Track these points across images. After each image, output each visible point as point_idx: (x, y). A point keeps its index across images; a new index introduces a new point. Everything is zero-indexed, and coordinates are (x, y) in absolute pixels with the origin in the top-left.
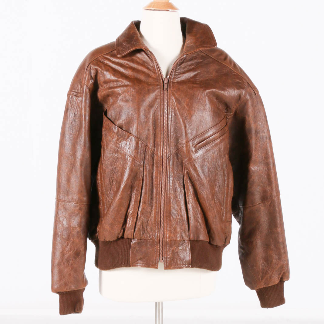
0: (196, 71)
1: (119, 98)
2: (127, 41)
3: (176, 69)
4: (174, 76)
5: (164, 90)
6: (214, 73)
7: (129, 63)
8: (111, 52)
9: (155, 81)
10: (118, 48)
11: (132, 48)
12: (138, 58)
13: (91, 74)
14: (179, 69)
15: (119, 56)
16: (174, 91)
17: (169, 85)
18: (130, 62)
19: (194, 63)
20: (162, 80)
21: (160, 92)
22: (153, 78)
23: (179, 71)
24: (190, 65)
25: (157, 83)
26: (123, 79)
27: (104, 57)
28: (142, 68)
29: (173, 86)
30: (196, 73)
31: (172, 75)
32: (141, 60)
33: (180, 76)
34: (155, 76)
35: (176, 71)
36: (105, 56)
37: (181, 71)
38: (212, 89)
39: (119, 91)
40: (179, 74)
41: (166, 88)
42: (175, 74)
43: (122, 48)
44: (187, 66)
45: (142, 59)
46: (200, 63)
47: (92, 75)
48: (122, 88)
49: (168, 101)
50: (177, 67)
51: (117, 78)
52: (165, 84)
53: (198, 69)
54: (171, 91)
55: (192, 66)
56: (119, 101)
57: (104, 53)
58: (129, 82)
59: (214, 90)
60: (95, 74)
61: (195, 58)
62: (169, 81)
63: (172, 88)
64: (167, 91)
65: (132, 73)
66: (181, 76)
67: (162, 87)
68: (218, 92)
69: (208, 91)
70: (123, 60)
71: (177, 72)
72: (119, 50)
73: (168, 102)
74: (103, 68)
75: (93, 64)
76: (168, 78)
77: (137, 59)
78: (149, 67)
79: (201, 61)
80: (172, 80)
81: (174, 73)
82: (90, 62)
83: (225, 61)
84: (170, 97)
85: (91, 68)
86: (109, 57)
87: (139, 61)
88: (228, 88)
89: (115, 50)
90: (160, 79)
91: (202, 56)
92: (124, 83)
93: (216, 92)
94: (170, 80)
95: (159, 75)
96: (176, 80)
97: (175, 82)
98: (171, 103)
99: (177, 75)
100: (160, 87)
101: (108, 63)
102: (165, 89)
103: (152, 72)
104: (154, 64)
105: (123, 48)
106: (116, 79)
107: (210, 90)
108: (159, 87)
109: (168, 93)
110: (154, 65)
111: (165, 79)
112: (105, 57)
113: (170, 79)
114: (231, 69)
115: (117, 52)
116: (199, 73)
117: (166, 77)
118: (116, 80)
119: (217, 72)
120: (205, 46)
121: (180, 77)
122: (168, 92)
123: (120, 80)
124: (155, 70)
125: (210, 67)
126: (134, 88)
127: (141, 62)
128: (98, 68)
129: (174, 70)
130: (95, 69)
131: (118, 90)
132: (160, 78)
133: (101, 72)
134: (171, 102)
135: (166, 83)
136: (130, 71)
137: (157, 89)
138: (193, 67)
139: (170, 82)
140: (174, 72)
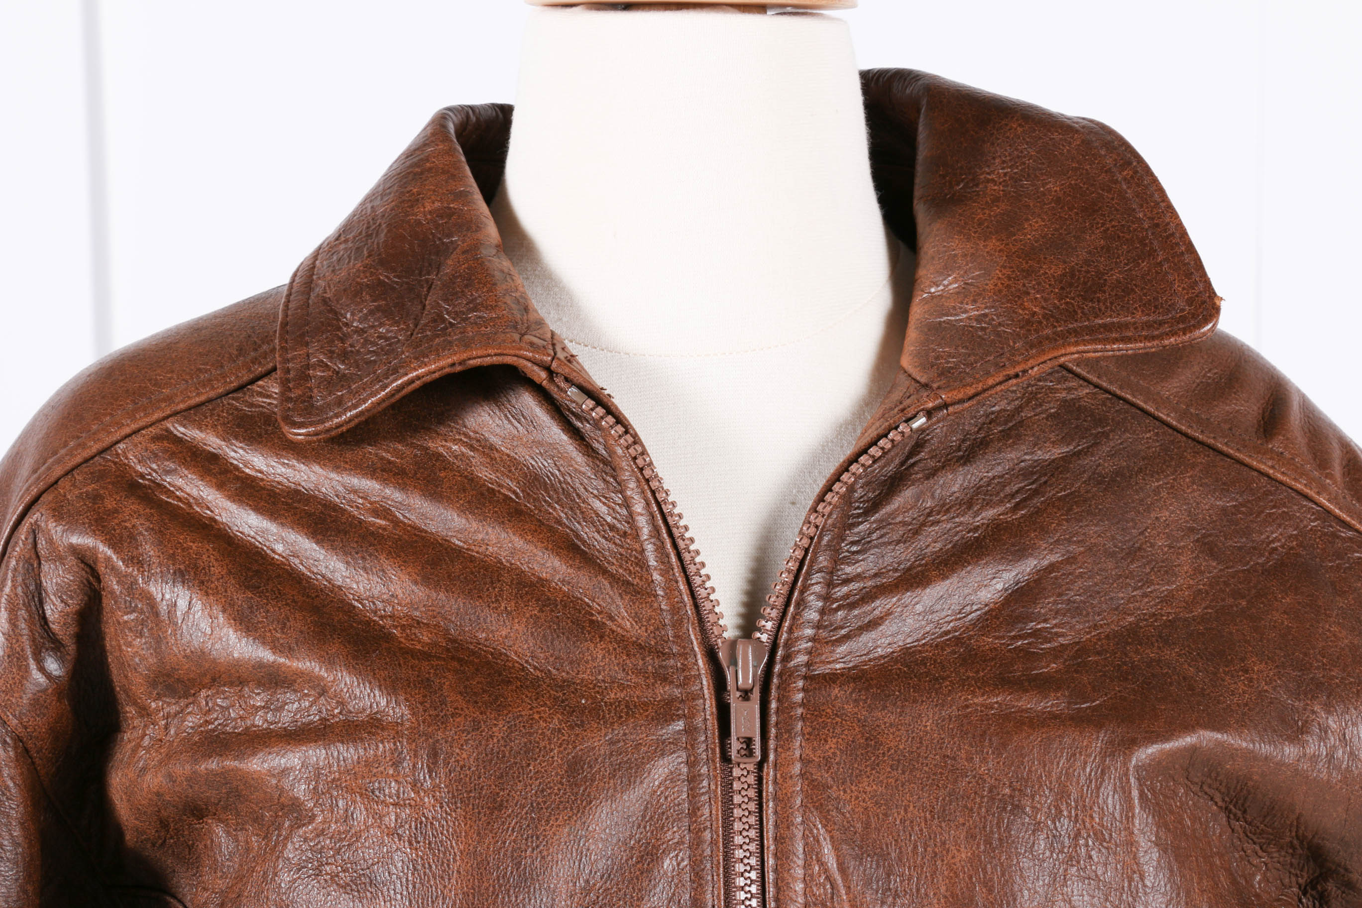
0: (1021, 553)
1: (290, 852)
2: (379, 289)
3: (834, 549)
4: (822, 612)
5: (726, 758)
6: (1185, 562)
7: (393, 495)
8: (241, 388)
9: (638, 672)
10: (302, 352)
11: (420, 357)
12: (487, 449)
13: (41, 603)
14: (865, 545)
15: (299, 434)
16: (827, 762)
17: (773, 705)
18: (403, 487)
19: (1003, 481)
20: (711, 655)
21: (693, 780)
22: (625, 644)
23: (866, 564)
24: (968, 503)
25: (663, 691)
26: (329, 662)
27: (169, 437)
28: (519, 543)
29: (813, 711)
30: (1028, 567)
31: (802, 604)
32: (512, 465)
33: (880, 606)
34: (637, 618)
35: (837, 561)
36: (180, 430)
37: (888, 559)
38: (1188, 728)
39: (286, 784)
40: (868, 597)
41: (749, 741)
42: (826, 598)
43: (331, 354)
44: (944, 508)
45: (523, 454)
46: (1057, 468)
47: (54, 610)
48: (316, 754)
49: (770, 862)
50: (846, 525)
51: (275, 647)
52: (733, 698)
53: (1044, 531)
54: (797, 768)
55: (988, 504)
56: (285, 877)
57: (169, 399)
58: (391, 687)
59: (1204, 738)
60: (74, 604)
61: (1006, 435)
62: (777, 668)
63: (808, 737)
64: (760, 766)
65: (420, 593)
66: (889, 613)
67: (712, 724)
68: (1251, 756)
69: (1153, 749)
70: (337, 468)
71: (848, 569)
72: (304, 377)
73: (770, 877)
74: (149, 550)
75: (58, 514)
76: (764, 637)
77: (476, 459)
78: (587, 532)
79: (1057, 452)
80: (802, 659)
81: (817, 588)
82: (35, 491)
83: (1276, 445)
84: (783, 822)
85: (42, 543)
86: (212, 441)
87: (485, 473)
88: (1328, 708)
89: (274, 369)
90: (686, 653)
91: (1070, 407)
92: (342, 703)
93: (1233, 753)
94: (787, 658)
95: (675, 610)
96: (842, 649)
97: (832, 678)
98: (799, 887)
99: (852, 606)
100: (690, 731)
101: (200, 502)
102: (735, 746)
103: (614, 579)
104: (627, 504)
105: (344, 356)
106: (266, 655)
107: (1168, 746)
108: (680, 725)
109: (769, 788)
110: (631, 518)
111: (733, 644)
112: (178, 441)
113: (788, 645)
114: (1328, 512)
115: (285, 398)
116: (1052, 567)
117: (748, 627)
118: (260, 665)
119: (1208, 547)
120: (1107, 328)
121: (873, 624)
122: (769, 772)
123: (301, 674)
124: (642, 563)
125: (1148, 509)
126: (434, 755)
127: (511, 486)
128: (104, 550)
129: (823, 560)
130: (71, 560)
131: (285, 772)
132: (681, 638)
133: (131, 587)
134: (800, 872)
135: (746, 694)
136: (405, 578)
137: (661, 749)
138: (990, 513)
139: (787, 676)
140: (817, 577)
